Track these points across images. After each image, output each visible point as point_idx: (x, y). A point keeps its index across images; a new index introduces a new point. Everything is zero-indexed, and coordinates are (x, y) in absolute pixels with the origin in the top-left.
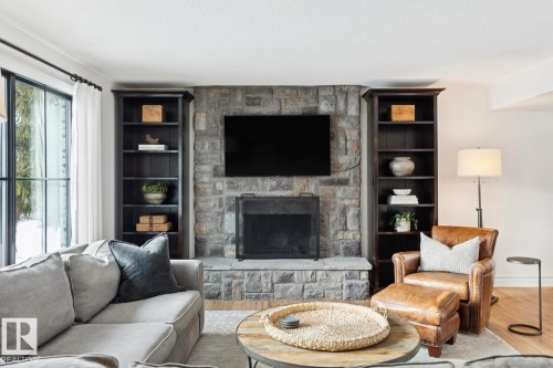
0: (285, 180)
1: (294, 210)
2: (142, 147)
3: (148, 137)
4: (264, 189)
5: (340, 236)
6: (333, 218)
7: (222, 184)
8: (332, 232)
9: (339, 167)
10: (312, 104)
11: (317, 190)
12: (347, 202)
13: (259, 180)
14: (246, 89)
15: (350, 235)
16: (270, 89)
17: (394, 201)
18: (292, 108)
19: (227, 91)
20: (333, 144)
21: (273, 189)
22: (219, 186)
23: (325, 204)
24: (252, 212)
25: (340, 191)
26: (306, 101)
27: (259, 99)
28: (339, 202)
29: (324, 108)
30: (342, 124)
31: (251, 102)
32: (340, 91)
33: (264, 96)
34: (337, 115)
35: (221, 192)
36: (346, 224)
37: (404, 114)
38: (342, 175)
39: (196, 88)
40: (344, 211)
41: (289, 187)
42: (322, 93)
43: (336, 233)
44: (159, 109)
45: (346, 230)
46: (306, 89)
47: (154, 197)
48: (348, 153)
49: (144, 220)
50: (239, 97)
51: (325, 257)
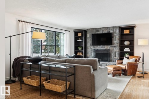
0: (103, 46)
1: (105, 52)
2: (78, 40)
3: (79, 39)
4: (99, 48)
5: (114, 58)
6: (113, 54)
7: (92, 47)
8: (113, 57)
9: (114, 43)
10: (109, 31)
11: (110, 48)
12: (116, 51)
13: (98, 46)
14: (96, 29)
15: (117, 58)
16: (101, 28)
17: (125, 50)
18: (105, 32)
19: (93, 29)
20: (112, 38)
21: (101, 48)
22: (91, 47)
23: (111, 51)
24: (97, 52)
25: (114, 48)
26: (108, 30)
27: (99, 30)
28: (114, 51)
29: (111, 31)
30: (115, 34)
31: (97, 31)
32: (114, 28)
34: (114, 33)
35: (92, 48)
36: (116, 55)
37: (127, 32)
38: (115, 45)
39: (87, 29)
40: (115, 53)
41: (104, 48)
42: (111, 28)
43: (114, 57)
44: (80, 33)
45: (116, 56)
46: (108, 28)
47: (80, 49)
48: (116, 40)
49: (78, 53)
50: (95, 30)
51: (111, 62)
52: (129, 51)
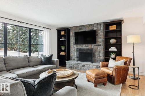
0: (87, 45)
1: (89, 52)
2: (61, 39)
3: (62, 37)
4: (83, 47)
5: (99, 58)
6: (97, 53)
7: (75, 46)
8: (97, 57)
9: (98, 42)
10: (93, 28)
11: (94, 47)
12: (100, 50)
13: (82, 45)
14: (79, 26)
15: (101, 58)
16: (84, 26)
17: (110, 50)
18: (88, 29)
19: (76, 27)
20: (96, 36)
21: (84, 47)
22: (74, 46)
23: (95, 50)
24: (80, 52)
25: (99, 47)
26: (91, 27)
27: (82, 28)
28: (99, 50)
29: (95, 29)
30: (99, 32)
31: (80, 29)
32: (99, 24)
33: (83, 27)
34: (98, 30)
35: (75, 48)
36: (100, 55)
37: (113, 28)
38: (99, 44)
39: (71, 27)
40: (100, 52)
41: (88, 47)
42: (95, 25)
43: (98, 57)
44: (63, 32)
45: (100, 56)
46: (91, 25)
47: (63, 48)
48: (100, 38)
49: (61, 52)
50: (78, 28)
51: (95, 62)
52: (116, 50)
